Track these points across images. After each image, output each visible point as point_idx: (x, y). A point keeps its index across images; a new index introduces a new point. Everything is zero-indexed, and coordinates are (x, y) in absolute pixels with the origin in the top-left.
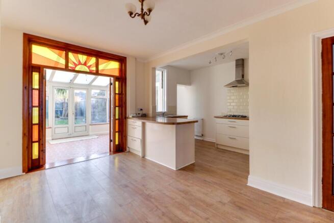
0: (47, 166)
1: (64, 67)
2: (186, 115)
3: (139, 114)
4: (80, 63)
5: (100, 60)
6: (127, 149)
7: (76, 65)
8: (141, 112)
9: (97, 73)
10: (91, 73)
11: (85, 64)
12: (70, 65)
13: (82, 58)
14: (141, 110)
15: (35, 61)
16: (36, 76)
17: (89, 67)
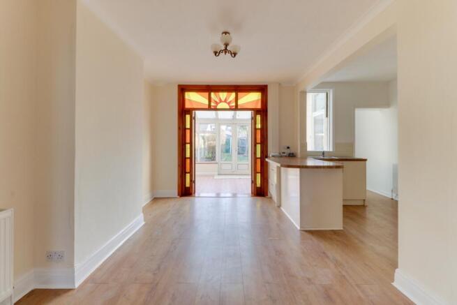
0: (196, 195)
1: (207, 107)
2: (365, 158)
3: (284, 153)
4: (221, 101)
5: (240, 94)
6: (269, 194)
7: (217, 103)
8: (288, 151)
9: (236, 108)
10: (231, 109)
11: (225, 101)
12: (213, 104)
13: (223, 95)
14: (288, 148)
15: (188, 106)
16: (188, 117)
17: (229, 103)
